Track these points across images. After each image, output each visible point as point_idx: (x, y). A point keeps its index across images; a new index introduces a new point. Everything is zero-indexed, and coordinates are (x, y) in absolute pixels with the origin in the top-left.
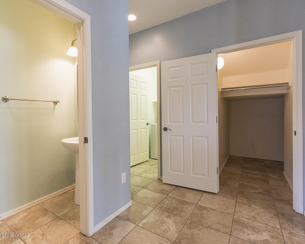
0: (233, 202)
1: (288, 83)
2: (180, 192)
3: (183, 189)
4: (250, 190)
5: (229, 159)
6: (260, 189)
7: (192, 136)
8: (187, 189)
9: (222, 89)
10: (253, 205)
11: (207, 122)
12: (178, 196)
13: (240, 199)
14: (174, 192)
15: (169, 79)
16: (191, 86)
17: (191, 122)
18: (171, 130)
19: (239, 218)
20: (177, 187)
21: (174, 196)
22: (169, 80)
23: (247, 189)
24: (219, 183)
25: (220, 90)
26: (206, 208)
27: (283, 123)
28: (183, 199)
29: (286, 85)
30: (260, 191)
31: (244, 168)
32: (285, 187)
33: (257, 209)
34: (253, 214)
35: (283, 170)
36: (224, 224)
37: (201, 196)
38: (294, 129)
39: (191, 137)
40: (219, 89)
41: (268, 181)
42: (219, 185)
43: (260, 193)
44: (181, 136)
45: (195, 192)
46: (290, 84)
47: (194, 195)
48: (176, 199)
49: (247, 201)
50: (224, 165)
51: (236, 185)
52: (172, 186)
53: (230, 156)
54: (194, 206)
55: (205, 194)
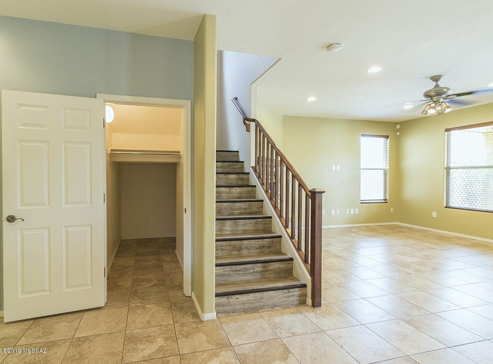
0: (124, 310)
1: (179, 152)
2: (42, 328)
3: (47, 319)
4: (144, 285)
5: (120, 246)
6: (154, 279)
7: (65, 226)
8: (56, 317)
9: (112, 150)
10: (147, 306)
11: (90, 202)
12: (39, 337)
13: (133, 303)
14: (30, 332)
15: (21, 125)
16: (63, 143)
17: (64, 203)
18: (23, 220)
19: (132, 332)
20: (37, 320)
21: (31, 340)
22: (20, 127)
23: (141, 285)
24: (107, 288)
25: (109, 152)
26: (87, 339)
27: (175, 194)
28: (47, 339)
29: (177, 154)
30: (155, 282)
31: (138, 255)
32: (177, 269)
33: (151, 309)
34: (147, 318)
35: (176, 248)
36: (113, 352)
37: (79, 320)
38: (185, 206)
39: (63, 228)
40: (107, 150)
41: (162, 266)
42: (107, 291)
43: (154, 285)
44: (45, 228)
45: (70, 317)
46: (181, 154)
47: (68, 324)
48: (34, 345)
49: (141, 303)
50: (113, 256)
51: (129, 283)
52: (26, 323)
53: (122, 240)
54: (68, 344)
55: (86, 315)
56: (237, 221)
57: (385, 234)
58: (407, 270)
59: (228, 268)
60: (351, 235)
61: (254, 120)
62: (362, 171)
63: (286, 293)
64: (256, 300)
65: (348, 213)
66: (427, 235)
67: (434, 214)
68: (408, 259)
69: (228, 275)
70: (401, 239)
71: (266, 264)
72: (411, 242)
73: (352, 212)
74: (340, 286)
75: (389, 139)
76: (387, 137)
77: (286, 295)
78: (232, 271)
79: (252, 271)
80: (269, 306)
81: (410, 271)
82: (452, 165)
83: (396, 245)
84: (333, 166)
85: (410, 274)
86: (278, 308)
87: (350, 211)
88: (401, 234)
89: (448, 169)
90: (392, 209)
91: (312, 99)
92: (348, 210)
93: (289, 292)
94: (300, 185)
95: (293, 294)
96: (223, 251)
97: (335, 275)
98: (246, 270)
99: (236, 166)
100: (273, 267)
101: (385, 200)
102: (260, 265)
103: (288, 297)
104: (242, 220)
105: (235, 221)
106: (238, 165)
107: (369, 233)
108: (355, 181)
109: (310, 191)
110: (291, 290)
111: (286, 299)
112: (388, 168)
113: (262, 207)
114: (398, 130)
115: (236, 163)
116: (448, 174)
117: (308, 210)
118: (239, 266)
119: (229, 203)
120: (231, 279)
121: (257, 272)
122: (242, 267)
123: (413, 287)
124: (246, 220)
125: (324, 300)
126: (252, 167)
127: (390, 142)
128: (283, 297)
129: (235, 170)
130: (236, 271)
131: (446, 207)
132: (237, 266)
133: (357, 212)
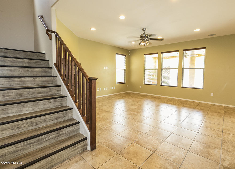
56: (37, 102)
57: (125, 97)
58: (134, 113)
59: (22, 144)
60: (112, 99)
61: (54, 32)
62: (116, 70)
63: (73, 148)
64: (47, 163)
65: (111, 89)
66: (139, 95)
67: (141, 87)
68: (134, 107)
69: (22, 150)
70: (131, 98)
71: (59, 131)
72: (134, 99)
73: (113, 88)
74: (107, 130)
75: (126, 57)
76: (125, 56)
77: (73, 149)
78: (27, 145)
79: (46, 139)
80: (59, 163)
81: (135, 113)
82: (146, 68)
83: (129, 101)
84: (105, 67)
85: (135, 114)
86: (67, 161)
87: (112, 88)
88: (130, 96)
89: (145, 69)
90: (127, 86)
91: (93, 29)
92: (111, 87)
93: (75, 147)
94: (83, 75)
95: (78, 147)
96: (19, 129)
97: (105, 123)
98: (41, 140)
99: (42, 63)
100: (65, 131)
101: (125, 82)
102: (54, 133)
103: (75, 150)
104: (42, 101)
105: (35, 102)
106: (45, 62)
107: (119, 97)
108: (114, 74)
109: (89, 79)
110: (77, 145)
111: (73, 152)
112: (126, 69)
113: (61, 90)
114: (129, 53)
115: (42, 61)
116: (145, 71)
117: (88, 90)
118: (33, 140)
119: (32, 89)
120: (25, 152)
121: (51, 139)
122: (36, 139)
123: (137, 121)
124: (45, 101)
125: (98, 142)
126: (54, 64)
127: (127, 58)
128: (71, 152)
129: (41, 65)
130: (31, 144)
131: (144, 84)
132: (31, 140)
133: (115, 88)
